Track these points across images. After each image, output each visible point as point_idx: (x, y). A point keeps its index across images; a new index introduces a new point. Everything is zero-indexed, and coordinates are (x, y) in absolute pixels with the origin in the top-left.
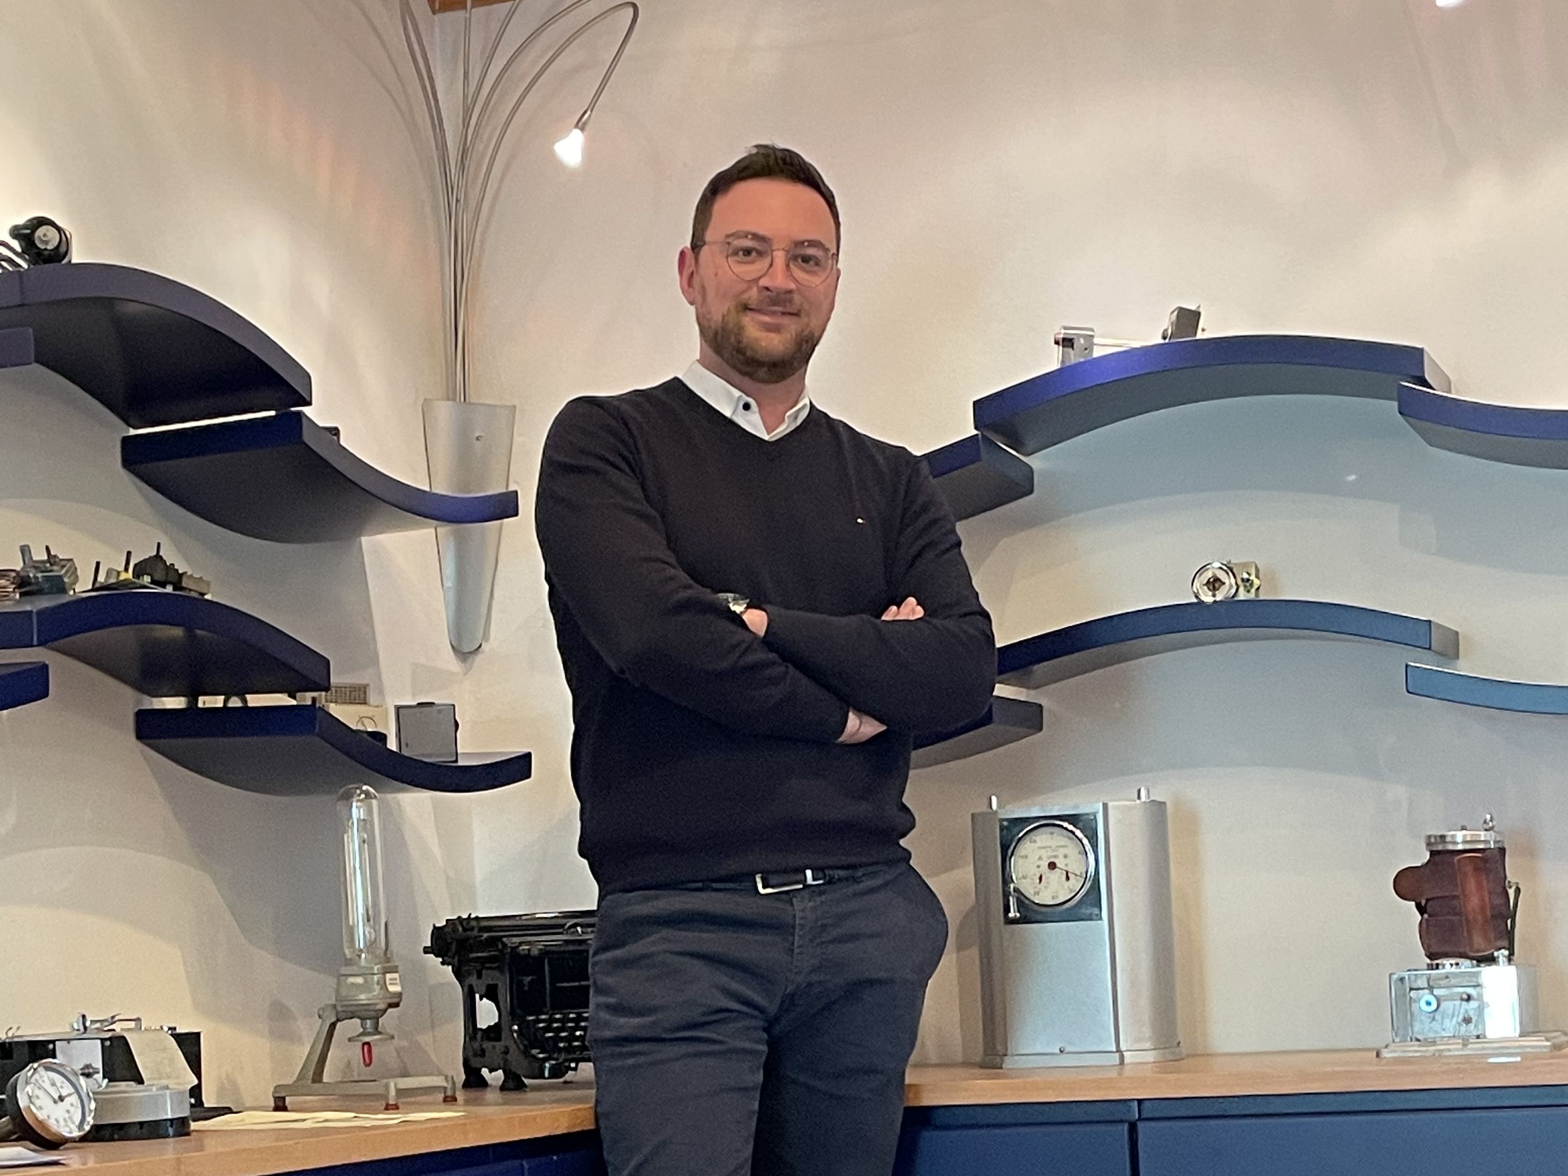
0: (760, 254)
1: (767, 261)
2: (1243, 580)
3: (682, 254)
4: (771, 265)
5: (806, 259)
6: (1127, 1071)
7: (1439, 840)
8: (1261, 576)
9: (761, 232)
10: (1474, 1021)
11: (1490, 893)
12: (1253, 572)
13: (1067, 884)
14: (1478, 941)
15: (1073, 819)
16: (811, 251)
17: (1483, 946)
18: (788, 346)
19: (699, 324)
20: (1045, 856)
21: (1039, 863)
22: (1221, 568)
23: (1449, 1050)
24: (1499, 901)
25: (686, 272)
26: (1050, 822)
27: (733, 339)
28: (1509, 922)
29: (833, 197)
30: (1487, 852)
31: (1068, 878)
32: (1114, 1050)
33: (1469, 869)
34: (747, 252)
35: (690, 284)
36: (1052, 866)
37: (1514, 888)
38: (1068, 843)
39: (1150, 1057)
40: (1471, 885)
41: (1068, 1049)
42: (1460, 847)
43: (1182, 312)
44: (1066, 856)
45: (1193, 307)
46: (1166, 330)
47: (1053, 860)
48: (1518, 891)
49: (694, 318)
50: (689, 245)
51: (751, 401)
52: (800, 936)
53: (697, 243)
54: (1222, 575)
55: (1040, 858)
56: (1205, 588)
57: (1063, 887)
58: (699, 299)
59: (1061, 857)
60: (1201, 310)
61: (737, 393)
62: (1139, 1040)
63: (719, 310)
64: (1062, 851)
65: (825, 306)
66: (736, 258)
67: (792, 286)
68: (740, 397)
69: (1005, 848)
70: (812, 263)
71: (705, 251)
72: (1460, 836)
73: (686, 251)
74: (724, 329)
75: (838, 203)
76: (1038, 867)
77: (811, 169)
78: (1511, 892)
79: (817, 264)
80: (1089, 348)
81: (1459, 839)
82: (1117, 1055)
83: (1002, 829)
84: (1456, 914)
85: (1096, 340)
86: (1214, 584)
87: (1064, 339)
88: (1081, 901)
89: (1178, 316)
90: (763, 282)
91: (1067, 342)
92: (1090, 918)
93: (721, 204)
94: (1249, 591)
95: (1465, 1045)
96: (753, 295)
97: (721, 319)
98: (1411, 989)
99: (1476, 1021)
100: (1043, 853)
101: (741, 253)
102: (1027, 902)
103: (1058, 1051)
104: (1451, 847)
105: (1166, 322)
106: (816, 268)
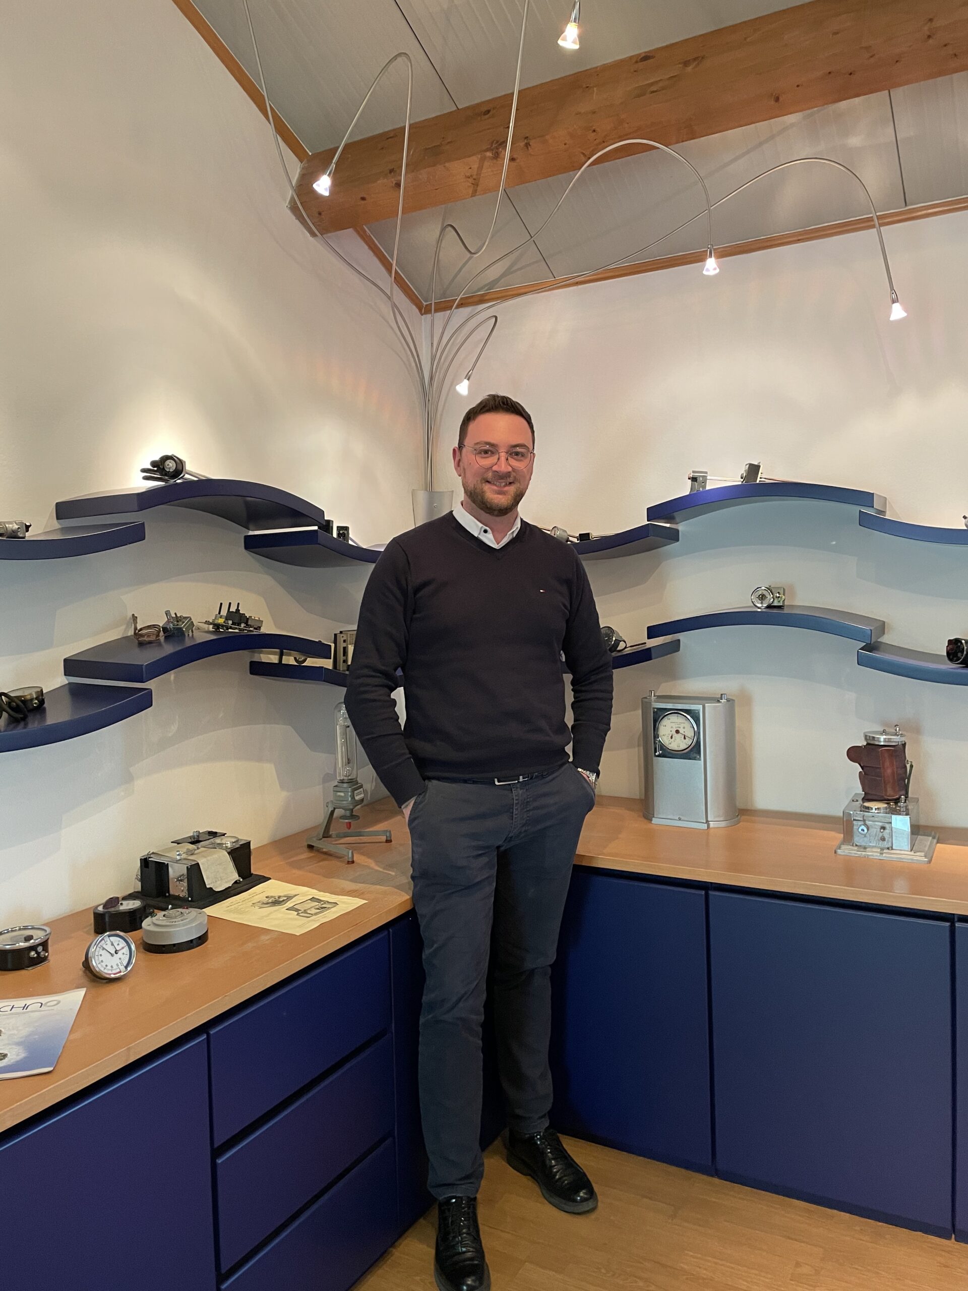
0: (493, 453)
1: (497, 456)
2: (776, 597)
3: (454, 450)
4: (499, 459)
5: (517, 454)
6: (711, 831)
7: (871, 738)
8: (786, 594)
9: (492, 441)
10: (886, 840)
11: (897, 768)
12: (782, 592)
13: (684, 740)
14: (890, 791)
15: (688, 711)
16: (518, 449)
17: (892, 794)
18: (509, 501)
19: (464, 487)
20: (674, 727)
21: (671, 729)
22: (765, 590)
23: (873, 855)
24: (901, 771)
25: (457, 459)
26: (677, 712)
27: (479, 497)
28: (906, 780)
29: (530, 418)
30: (897, 747)
31: (685, 738)
32: (705, 822)
33: (886, 755)
34: (486, 452)
35: (458, 465)
36: (677, 732)
37: (910, 764)
38: (685, 721)
39: (723, 824)
40: (887, 764)
41: (682, 818)
42: (882, 744)
43: (751, 465)
44: (684, 728)
45: (756, 463)
46: (742, 474)
47: (678, 729)
48: (912, 766)
49: (461, 484)
50: (457, 446)
51: (487, 528)
52: (515, 809)
53: (461, 445)
54: (765, 593)
55: (672, 727)
56: (758, 599)
57: (683, 742)
58: (462, 474)
59: (682, 728)
60: (760, 464)
61: (480, 525)
62: (719, 816)
63: (472, 482)
64: (682, 726)
65: (528, 478)
66: (480, 455)
67: (510, 469)
68: (482, 527)
69: (655, 721)
70: (520, 455)
71: (464, 450)
72: (882, 738)
73: (456, 449)
74: (474, 492)
75: (533, 421)
76: (671, 731)
77: (517, 405)
78: (908, 766)
79: (522, 456)
80: (705, 482)
81: (882, 739)
82: (706, 825)
83: (654, 712)
84: (879, 776)
85: (708, 478)
86: (762, 598)
87: (692, 478)
88: (691, 750)
89: (749, 467)
90: (495, 468)
91: (694, 479)
92: (695, 759)
93: (472, 426)
94: (779, 602)
95: (882, 854)
96: (490, 475)
97: (473, 487)
98: (854, 820)
99: (888, 840)
100: (673, 725)
101: (483, 453)
102: (665, 747)
103: (678, 819)
104: (877, 743)
105: (743, 470)
106: (522, 458)
